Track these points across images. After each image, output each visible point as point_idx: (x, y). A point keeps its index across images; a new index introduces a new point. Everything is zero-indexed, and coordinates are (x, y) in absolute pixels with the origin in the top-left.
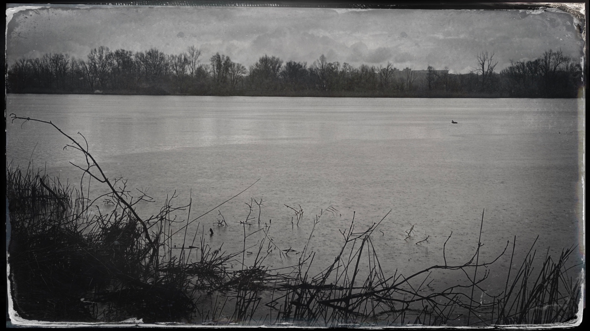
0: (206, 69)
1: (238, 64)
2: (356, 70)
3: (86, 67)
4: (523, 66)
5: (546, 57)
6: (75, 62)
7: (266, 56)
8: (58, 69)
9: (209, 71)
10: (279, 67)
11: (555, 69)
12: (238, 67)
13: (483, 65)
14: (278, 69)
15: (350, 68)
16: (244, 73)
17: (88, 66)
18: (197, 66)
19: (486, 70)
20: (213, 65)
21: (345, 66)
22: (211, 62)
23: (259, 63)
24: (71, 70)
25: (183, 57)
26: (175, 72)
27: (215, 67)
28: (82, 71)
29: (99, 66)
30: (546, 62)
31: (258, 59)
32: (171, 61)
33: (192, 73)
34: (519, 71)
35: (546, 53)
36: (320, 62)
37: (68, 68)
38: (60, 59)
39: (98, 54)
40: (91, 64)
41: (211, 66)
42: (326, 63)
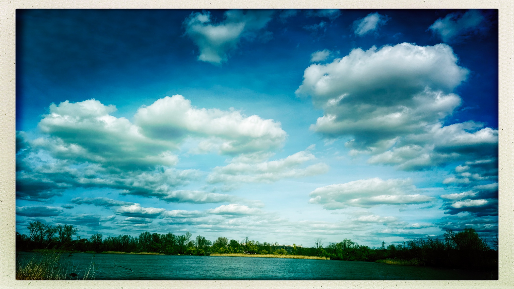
0: (193, 243)
1: (208, 240)
2: (261, 244)
3: (138, 241)
4: (335, 245)
5: (344, 242)
6: (133, 239)
7: (221, 237)
8: (125, 242)
9: (194, 243)
10: (227, 242)
11: (348, 247)
12: (208, 242)
13: (317, 244)
14: (226, 243)
15: (259, 243)
16: (211, 245)
17: (139, 241)
18: (189, 241)
19: (319, 247)
20: (197, 241)
21: (257, 243)
22: (196, 239)
23: (218, 240)
24: (130, 243)
25: (183, 237)
26: (178, 244)
27: (198, 242)
28: (136, 243)
29: (144, 241)
30: (344, 244)
31: (218, 238)
32: (178, 239)
33: (186, 245)
34: (333, 248)
35: (344, 239)
36: (246, 240)
37: (129, 242)
38: (126, 237)
39: (144, 235)
40: (140, 240)
41: (196, 242)
42: (248, 240)
